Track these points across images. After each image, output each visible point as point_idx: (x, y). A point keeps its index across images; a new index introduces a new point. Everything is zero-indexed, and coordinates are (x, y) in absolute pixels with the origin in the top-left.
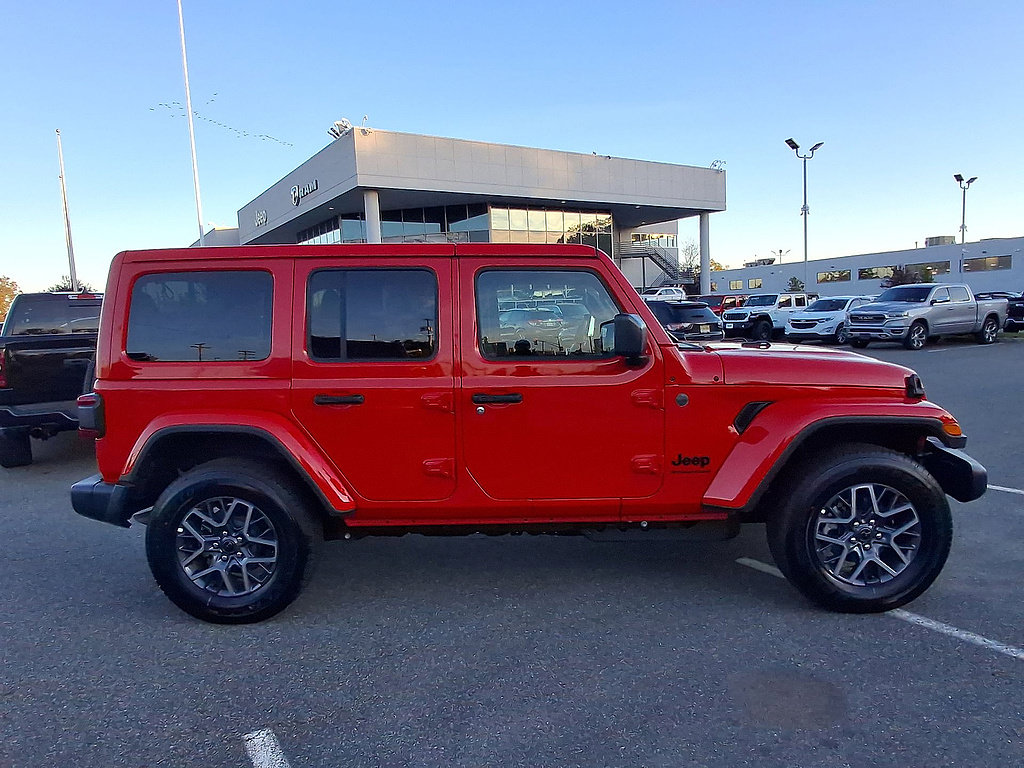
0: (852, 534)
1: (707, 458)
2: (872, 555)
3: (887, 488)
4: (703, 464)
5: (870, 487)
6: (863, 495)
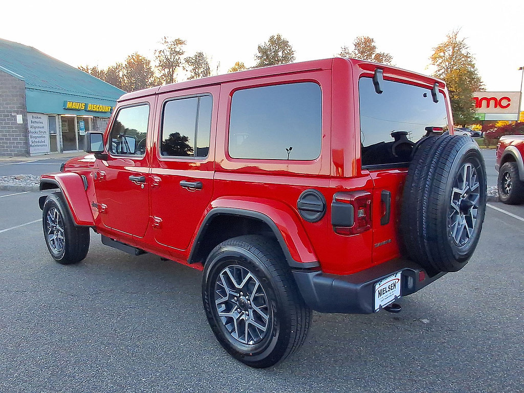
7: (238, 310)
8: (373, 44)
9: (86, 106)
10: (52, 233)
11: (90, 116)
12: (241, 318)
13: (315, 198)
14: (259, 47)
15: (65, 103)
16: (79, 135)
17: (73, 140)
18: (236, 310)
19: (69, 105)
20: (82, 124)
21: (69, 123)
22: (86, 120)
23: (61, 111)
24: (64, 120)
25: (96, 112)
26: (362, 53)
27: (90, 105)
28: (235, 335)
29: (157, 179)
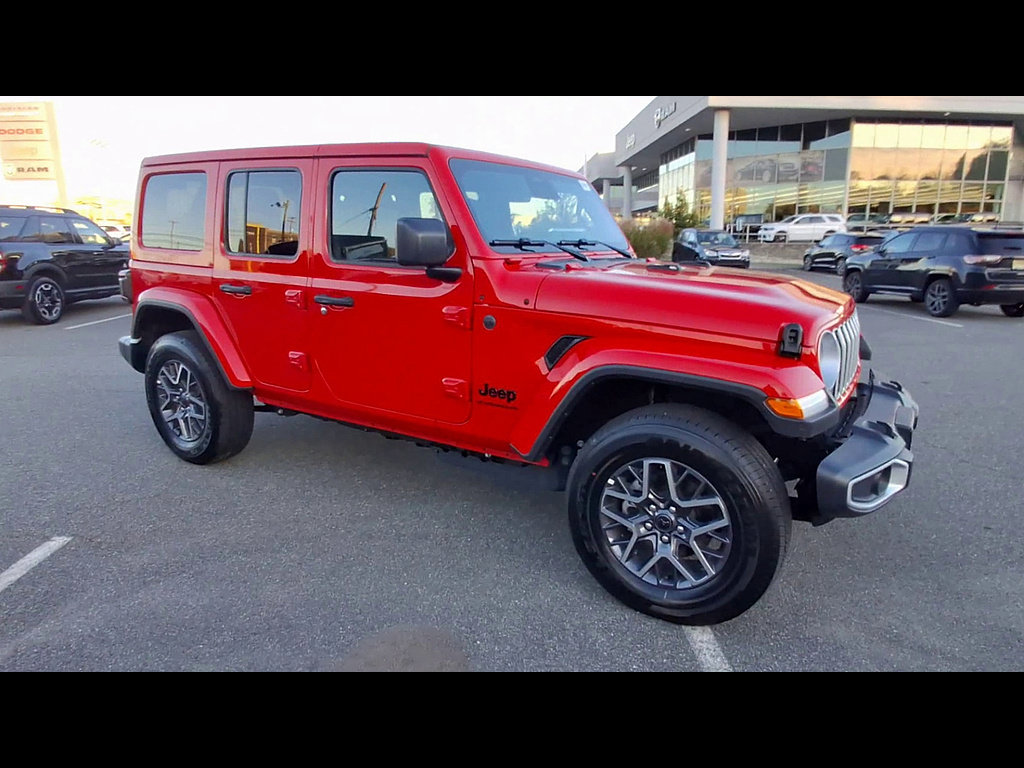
0: (647, 518)
1: (514, 395)
2: (668, 551)
3: (690, 470)
4: (509, 400)
5: (667, 464)
6: (657, 470)
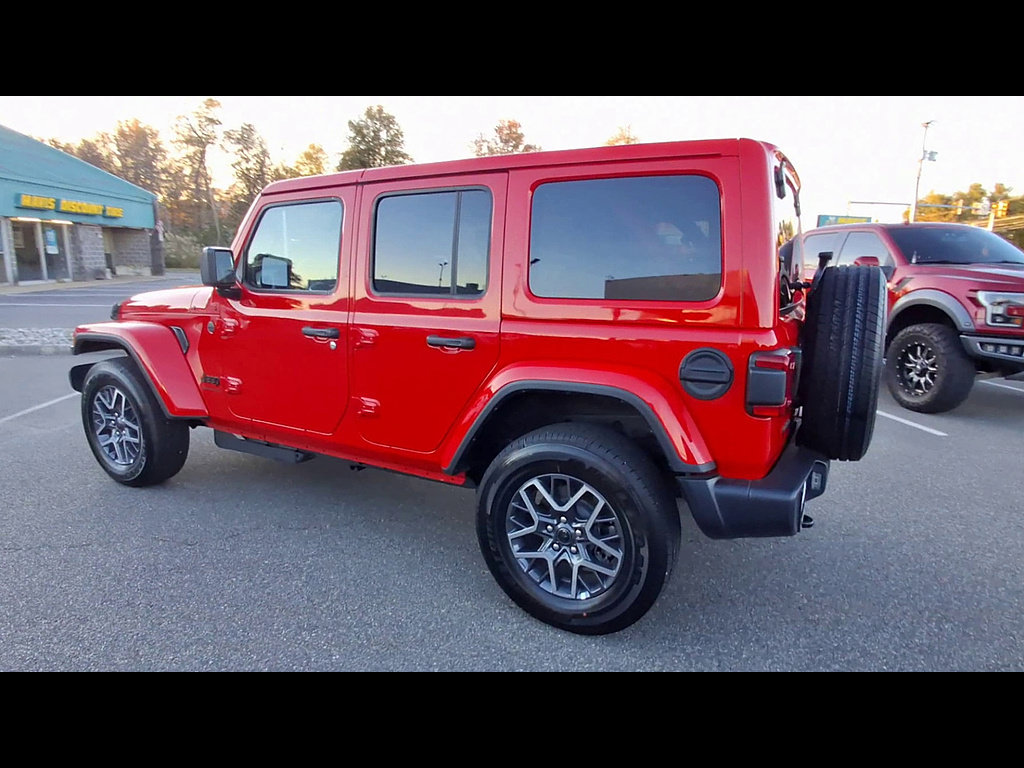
7: (555, 545)
8: (520, 131)
9: (57, 203)
10: (107, 431)
11: (66, 222)
12: (561, 558)
13: (714, 362)
14: (350, 123)
15: (18, 197)
16: (47, 255)
17: (36, 262)
18: (552, 545)
19: (26, 201)
20: (51, 235)
21: (26, 232)
22: (58, 228)
23: (11, 211)
24: (17, 227)
25: (77, 214)
26: (506, 142)
27: (64, 201)
28: (551, 587)
29: (369, 333)
